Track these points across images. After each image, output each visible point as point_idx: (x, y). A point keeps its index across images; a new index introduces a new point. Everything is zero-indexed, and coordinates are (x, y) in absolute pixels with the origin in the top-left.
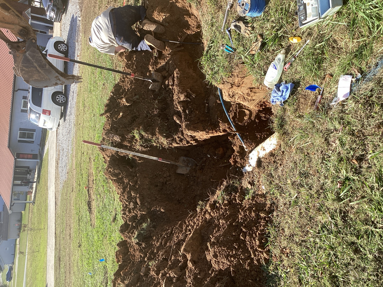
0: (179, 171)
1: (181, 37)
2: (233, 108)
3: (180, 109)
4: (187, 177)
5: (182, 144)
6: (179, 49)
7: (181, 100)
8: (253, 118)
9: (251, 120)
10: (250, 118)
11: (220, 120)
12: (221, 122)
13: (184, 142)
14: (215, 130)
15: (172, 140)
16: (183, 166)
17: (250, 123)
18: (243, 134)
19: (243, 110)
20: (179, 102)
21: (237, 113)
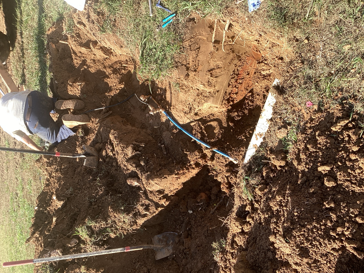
0: (160, 256)
1: (106, 102)
2: (196, 130)
3: (131, 168)
4: (173, 259)
5: (150, 213)
6: (107, 114)
7: (129, 157)
8: (225, 125)
9: (224, 128)
10: (221, 127)
11: (186, 151)
12: (188, 153)
13: (152, 209)
14: (185, 167)
15: (135, 215)
16: (162, 246)
17: (225, 132)
18: (222, 148)
19: (209, 124)
20: (128, 161)
21: (204, 131)
